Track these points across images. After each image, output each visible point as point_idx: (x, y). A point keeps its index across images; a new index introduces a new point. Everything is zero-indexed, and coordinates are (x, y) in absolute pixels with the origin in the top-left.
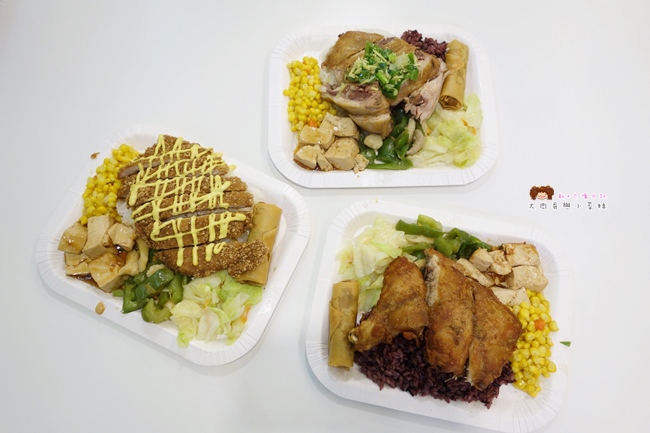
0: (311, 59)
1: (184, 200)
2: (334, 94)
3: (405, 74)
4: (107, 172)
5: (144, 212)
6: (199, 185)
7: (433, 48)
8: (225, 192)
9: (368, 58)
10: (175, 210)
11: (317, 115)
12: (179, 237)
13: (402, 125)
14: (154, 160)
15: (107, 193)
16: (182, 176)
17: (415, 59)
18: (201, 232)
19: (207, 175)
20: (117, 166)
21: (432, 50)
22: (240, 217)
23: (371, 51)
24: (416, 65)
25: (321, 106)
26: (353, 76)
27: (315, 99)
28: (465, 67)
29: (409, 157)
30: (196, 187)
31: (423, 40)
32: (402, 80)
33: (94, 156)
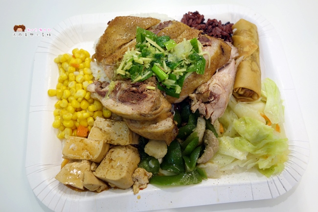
0: (82, 52)
2: (103, 95)
3: (189, 65)
7: (218, 31)
9: (141, 48)
11: (86, 119)
13: (189, 127)
17: (200, 45)
21: (218, 33)
23: (143, 39)
24: (201, 53)
25: (92, 108)
26: (122, 73)
27: (84, 99)
28: (258, 50)
29: (201, 166)
31: (205, 21)
32: (185, 73)
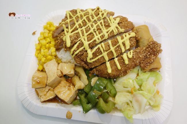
1: (99, 33)
4: (45, 38)
5: (78, 48)
6: (103, 24)
8: (118, 24)
10: (97, 40)
12: (105, 54)
14: (70, 21)
15: (49, 48)
16: (91, 23)
18: (116, 48)
19: (104, 18)
20: (49, 33)
22: (133, 34)
30: (102, 25)
33: (34, 33)
